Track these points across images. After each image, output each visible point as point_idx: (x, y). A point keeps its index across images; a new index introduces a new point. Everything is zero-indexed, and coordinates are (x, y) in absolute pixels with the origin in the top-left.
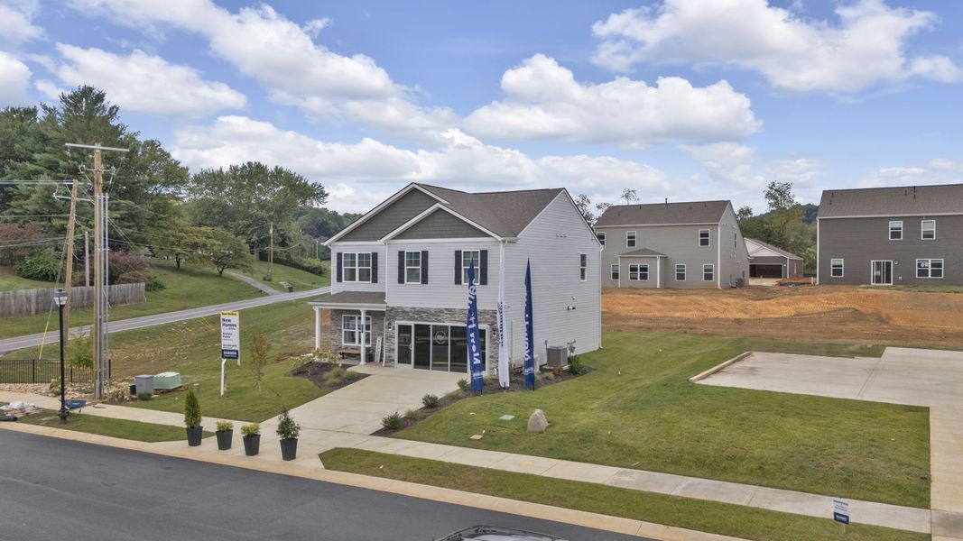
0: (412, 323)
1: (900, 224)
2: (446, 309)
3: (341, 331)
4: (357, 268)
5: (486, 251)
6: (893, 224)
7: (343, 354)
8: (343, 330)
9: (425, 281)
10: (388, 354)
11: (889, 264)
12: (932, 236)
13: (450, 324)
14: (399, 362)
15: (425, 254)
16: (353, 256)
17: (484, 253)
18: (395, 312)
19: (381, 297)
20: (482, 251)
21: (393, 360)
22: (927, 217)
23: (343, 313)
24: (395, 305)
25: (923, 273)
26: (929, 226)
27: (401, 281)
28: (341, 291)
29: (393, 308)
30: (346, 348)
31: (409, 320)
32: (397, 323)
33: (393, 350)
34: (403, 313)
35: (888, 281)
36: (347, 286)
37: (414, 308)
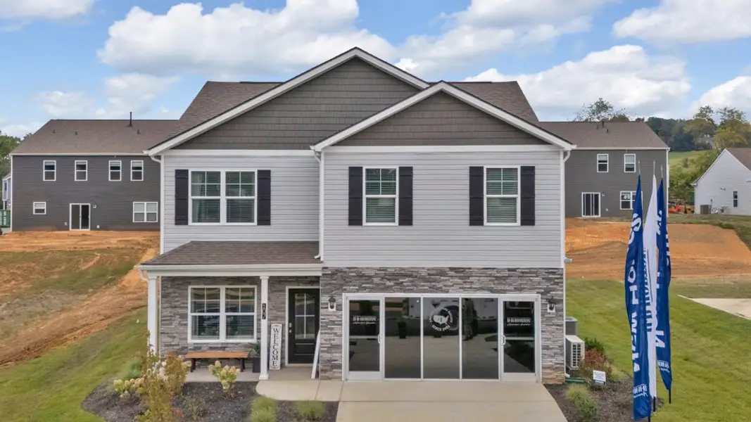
0: (380, 297)
1: (606, 157)
2: (451, 269)
3: (184, 316)
4: (223, 198)
5: (532, 168)
6: (599, 157)
7: (194, 360)
8: (190, 315)
9: (406, 219)
10: (327, 356)
11: (597, 196)
12: (632, 169)
13: (461, 295)
14: (353, 367)
15: (407, 173)
16: (214, 176)
17: (528, 172)
18: (341, 278)
19: (309, 249)
20: (523, 169)
21: (339, 367)
22: (630, 151)
23: (190, 283)
24: (342, 264)
25: (626, 204)
26: (629, 160)
27: (355, 219)
28: (188, 241)
29: (337, 270)
30: (197, 348)
31: (372, 290)
32: (346, 298)
33: (339, 347)
34: (362, 278)
35: (597, 213)
36: (199, 231)
37: (385, 269)
